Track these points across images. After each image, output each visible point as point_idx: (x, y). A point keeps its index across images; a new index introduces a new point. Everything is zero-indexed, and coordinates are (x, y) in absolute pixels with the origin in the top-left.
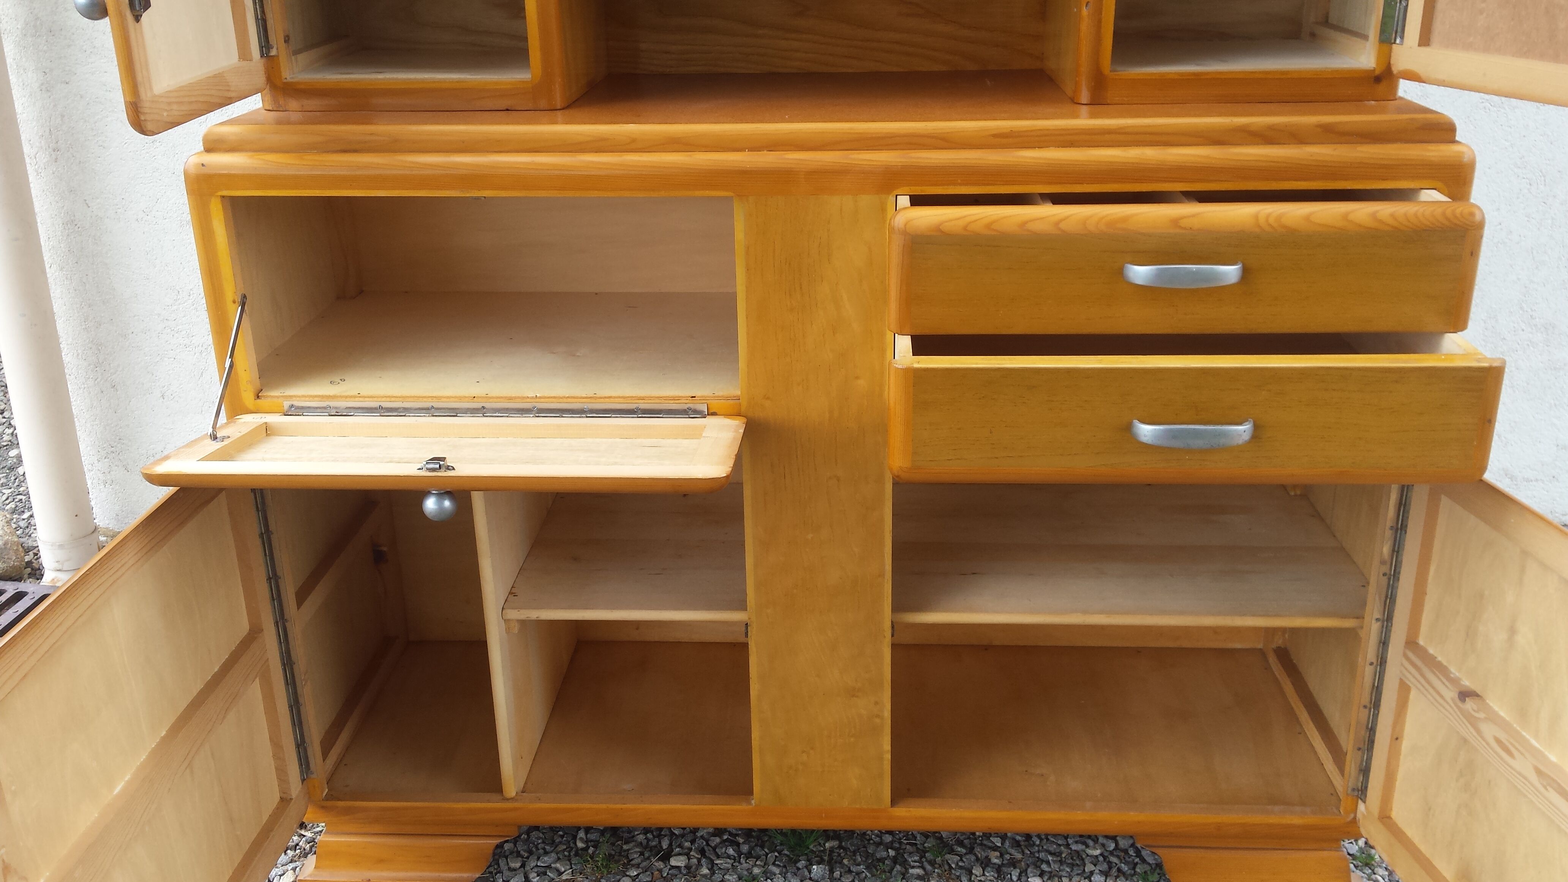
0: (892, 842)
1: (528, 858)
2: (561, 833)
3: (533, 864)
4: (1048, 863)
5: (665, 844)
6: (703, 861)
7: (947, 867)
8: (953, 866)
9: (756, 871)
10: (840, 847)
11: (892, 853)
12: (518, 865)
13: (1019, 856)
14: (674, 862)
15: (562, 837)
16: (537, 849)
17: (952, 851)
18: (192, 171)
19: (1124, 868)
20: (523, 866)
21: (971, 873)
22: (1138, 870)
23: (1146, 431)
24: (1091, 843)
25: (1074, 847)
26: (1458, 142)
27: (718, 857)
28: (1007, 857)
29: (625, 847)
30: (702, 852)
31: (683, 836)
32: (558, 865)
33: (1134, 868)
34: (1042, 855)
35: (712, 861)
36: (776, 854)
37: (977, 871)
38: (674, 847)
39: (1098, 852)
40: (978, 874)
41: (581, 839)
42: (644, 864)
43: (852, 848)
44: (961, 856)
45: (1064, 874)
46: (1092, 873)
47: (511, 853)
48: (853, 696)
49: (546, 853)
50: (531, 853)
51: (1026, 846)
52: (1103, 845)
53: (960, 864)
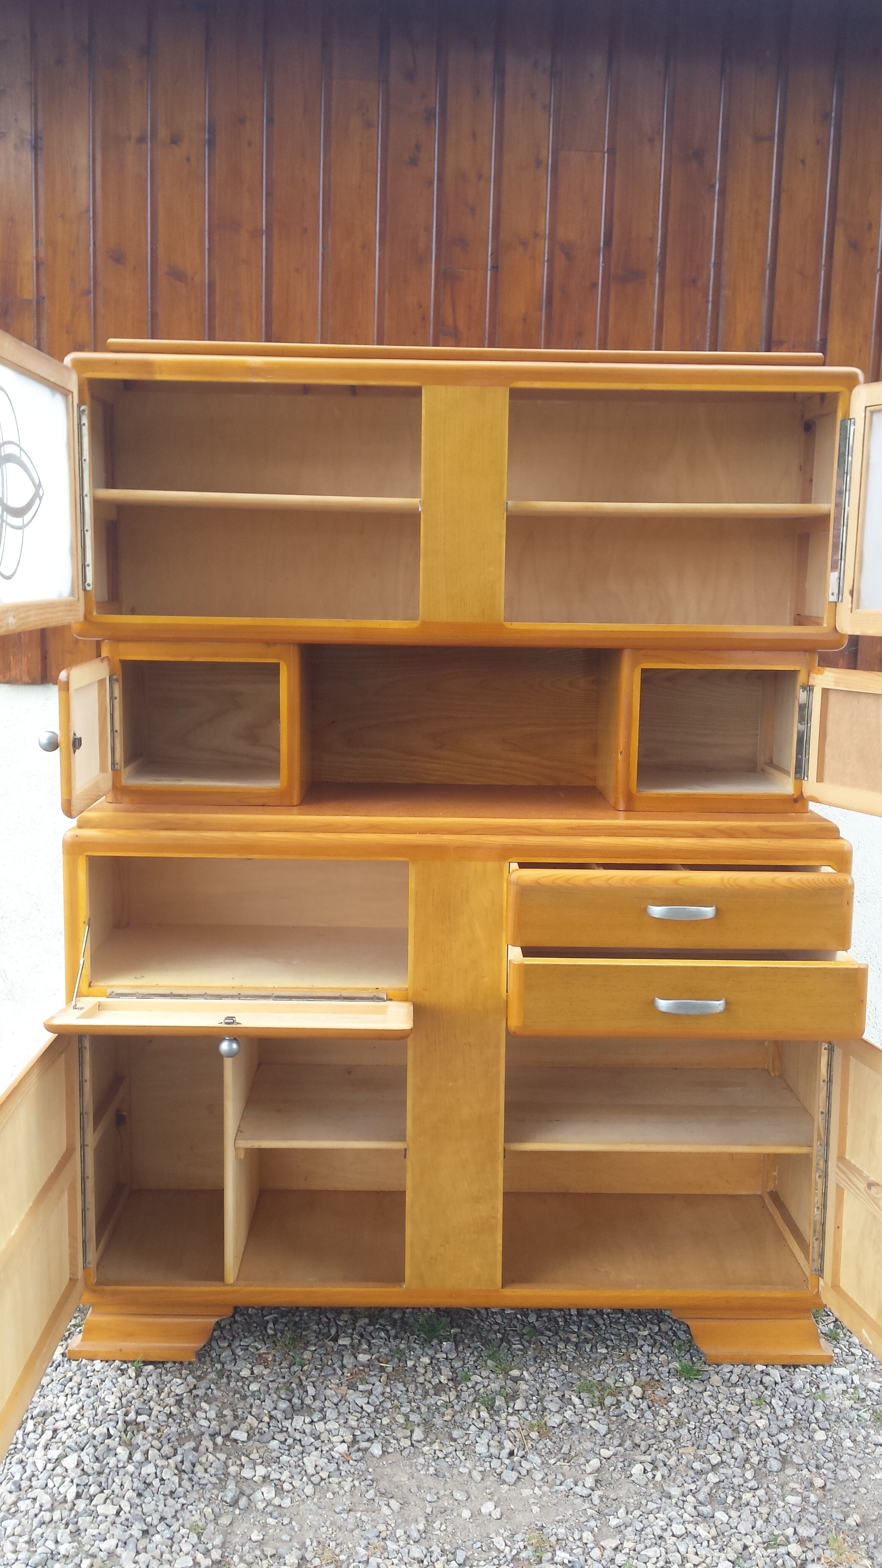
0: (499, 1330)
1: (232, 1341)
2: (255, 1325)
3: (237, 1344)
4: (612, 1340)
5: (333, 1331)
6: (363, 1341)
7: (539, 1344)
8: (544, 1343)
9: (402, 1346)
10: (462, 1333)
11: (499, 1336)
12: (226, 1344)
13: (590, 1336)
14: (341, 1342)
15: (256, 1327)
16: (238, 1335)
17: (542, 1334)
18: (68, 839)
19: (665, 1342)
20: (230, 1345)
21: (557, 1347)
22: (675, 1344)
23: (663, 1004)
24: (641, 1327)
25: (630, 1331)
26: (842, 838)
27: (373, 1338)
28: (583, 1337)
29: (304, 1333)
30: (362, 1336)
31: (346, 1326)
32: (256, 1344)
33: (672, 1343)
34: (607, 1336)
35: (369, 1342)
36: (416, 1337)
37: (561, 1346)
38: (339, 1333)
39: (646, 1333)
40: (561, 1347)
41: (271, 1328)
42: (320, 1343)
43: (471, 1333)
44: (549, 1337)
45: (623, 1347)
46: (642, 1346)
47: (220, 1337)
48: (477, 1202)
49: (245, 1337)
50: (234, 1337)
51: (596, 1331)
52: (650, 1329)
53: (549, 1342)
